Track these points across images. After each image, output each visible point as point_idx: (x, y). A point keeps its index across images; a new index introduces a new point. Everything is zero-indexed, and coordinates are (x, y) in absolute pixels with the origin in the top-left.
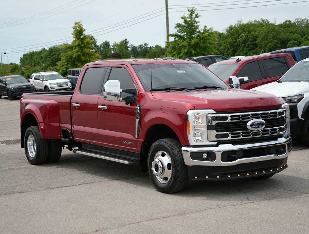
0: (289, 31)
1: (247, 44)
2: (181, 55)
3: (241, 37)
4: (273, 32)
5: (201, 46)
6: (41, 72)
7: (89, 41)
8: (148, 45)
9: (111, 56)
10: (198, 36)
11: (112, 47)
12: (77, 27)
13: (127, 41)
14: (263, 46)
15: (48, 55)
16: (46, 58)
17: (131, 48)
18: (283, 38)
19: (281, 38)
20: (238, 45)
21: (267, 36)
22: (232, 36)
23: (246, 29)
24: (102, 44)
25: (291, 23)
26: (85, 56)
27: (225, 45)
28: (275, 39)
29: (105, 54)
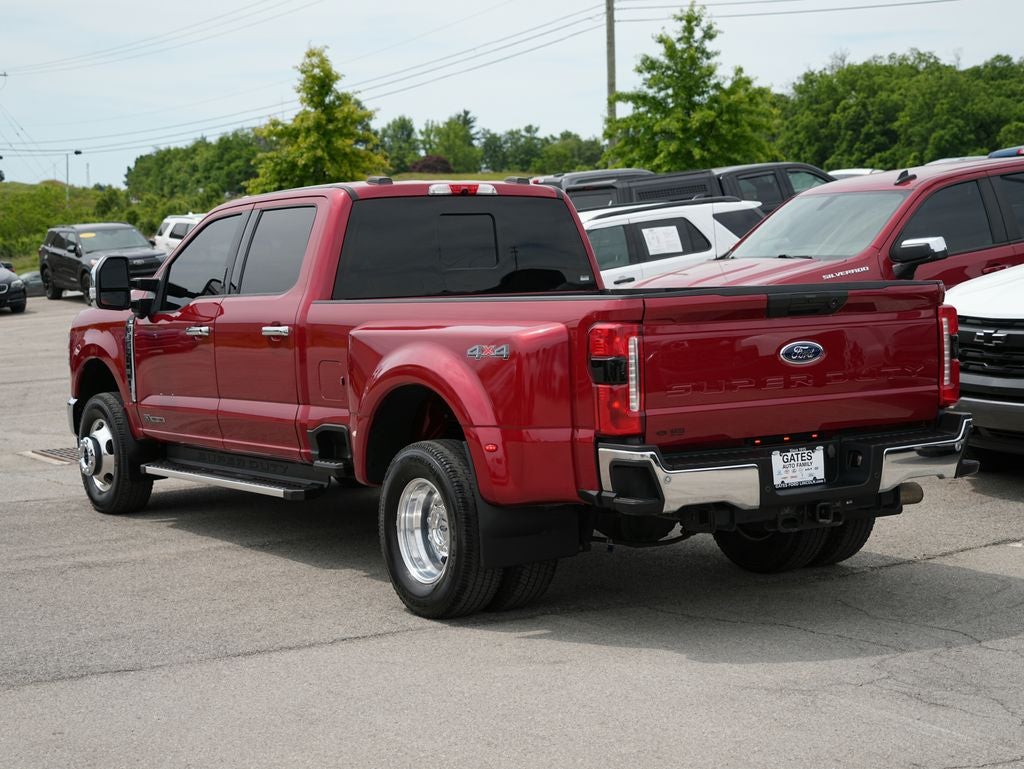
0: (1003, 92)
1: (864, 130)
2: (656, 161)
3: (844, 109)
4: (951, 94)
5: (722, 135)
6: (194, 213)
7: (353, 113)
8: (537, 129)
9: (418, 167)
10: (714, 99)
11: (420, 137)
12: (313, 66)
13: (469, 116)
14: (916, 139)
15: (216, 159)
16: (207, 170)
17: (483, 140)
18: (982, 112)
19: (979, 114)
20: (832, 134)
21: (930, 106)
22: (815, 107)
23: (859, 83)
24: (389, 126)
25: (1009, 65)
26: (337, 162)
27: (791, 133)
28: (957, 117)
29: (397, 158)
